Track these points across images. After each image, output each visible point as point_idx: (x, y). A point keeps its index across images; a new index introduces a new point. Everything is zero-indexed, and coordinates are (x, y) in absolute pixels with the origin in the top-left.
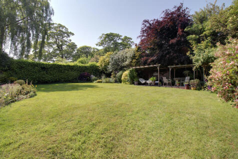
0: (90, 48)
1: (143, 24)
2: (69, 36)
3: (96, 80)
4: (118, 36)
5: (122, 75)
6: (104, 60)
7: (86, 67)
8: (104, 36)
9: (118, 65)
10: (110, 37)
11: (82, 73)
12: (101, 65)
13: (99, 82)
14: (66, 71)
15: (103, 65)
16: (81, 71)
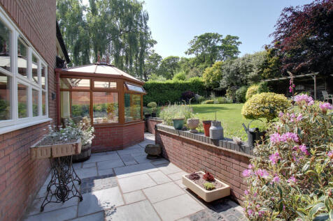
0: (177, 58)
1: (282, 14)
2: (152, 46)
3: (204, 100)
4: (216, 36)
5: (245, 92)
6: (211, 74)
7: (187, 84)
8: (197, 39)
9: (236, 78)
10: (205, 39)
11: (183, 92)
12: (208, 81)
13: (209, 103)
14: (166, 91)
15: (211, 80)
16: (182, 90)
